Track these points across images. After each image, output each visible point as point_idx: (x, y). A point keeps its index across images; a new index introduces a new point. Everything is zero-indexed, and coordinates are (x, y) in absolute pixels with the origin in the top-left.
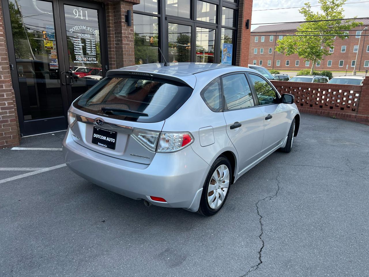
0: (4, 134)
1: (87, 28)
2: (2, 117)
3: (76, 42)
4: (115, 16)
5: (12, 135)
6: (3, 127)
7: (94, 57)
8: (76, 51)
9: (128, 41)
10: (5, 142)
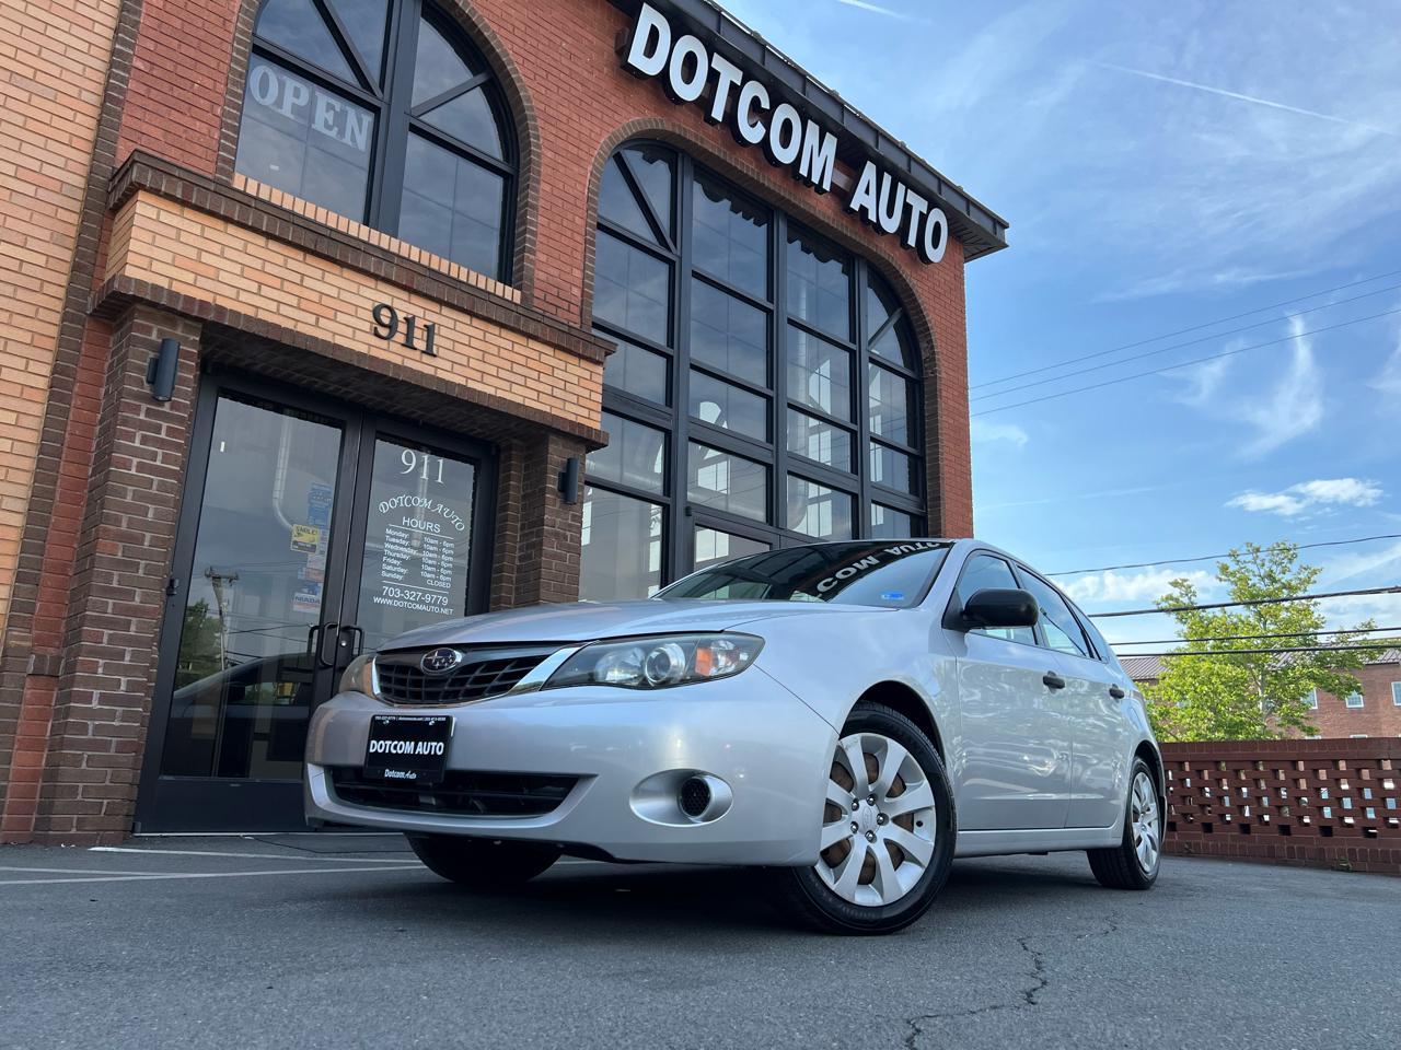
0: (80, 790)
1: (433, 506)
2: (96, 727)
3: (394, 540)
4: (527, 477)
5: (105, 801)
6: (84, 765)
7: (443, 595)
8: (389, 568)
10: (74, 825)
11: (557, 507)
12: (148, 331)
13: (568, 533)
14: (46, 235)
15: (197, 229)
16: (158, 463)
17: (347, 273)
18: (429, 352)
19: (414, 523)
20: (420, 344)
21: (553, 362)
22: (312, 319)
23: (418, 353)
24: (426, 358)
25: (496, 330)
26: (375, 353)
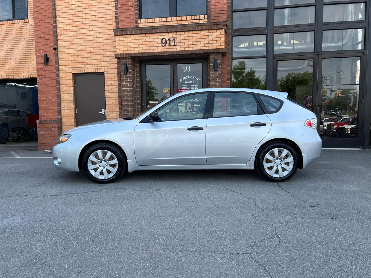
1: (192, 77)
3: (184, 87)
9: (215, 82)
11: (214, 72)
12: (123, 62)
13: (217, 78)
14: (112, 48)
16: (128, 86)
17: (154, 35)
18: (174, 45)
19: (188, 82)
20: (172, 44)
21: (208, 34)
22: (149, 48)
23: (172, 46)
24: (174, 47)
25: (191, 32)
26: (163, 50)
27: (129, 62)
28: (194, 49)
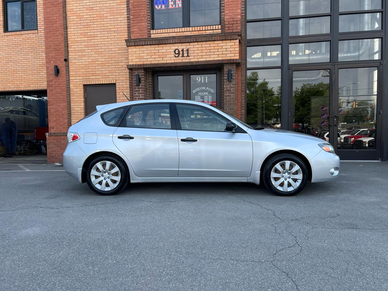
1: (206, 88)
3: (197, 99)
9: (229, 93)
11: (228, 83)
12: (135, 73)
13: (232, 89)
15: (138, 50)
16: (141, 97)
17: (168, 45)
18: (188, 56)
19: (201, 93)
20: (185, 55)
22: (161, 59)
23: (185, 57)
24: (188, 58)
25: (205, 43)
26: (176, 61)
27: (141, 73)
28: (208, 59)
